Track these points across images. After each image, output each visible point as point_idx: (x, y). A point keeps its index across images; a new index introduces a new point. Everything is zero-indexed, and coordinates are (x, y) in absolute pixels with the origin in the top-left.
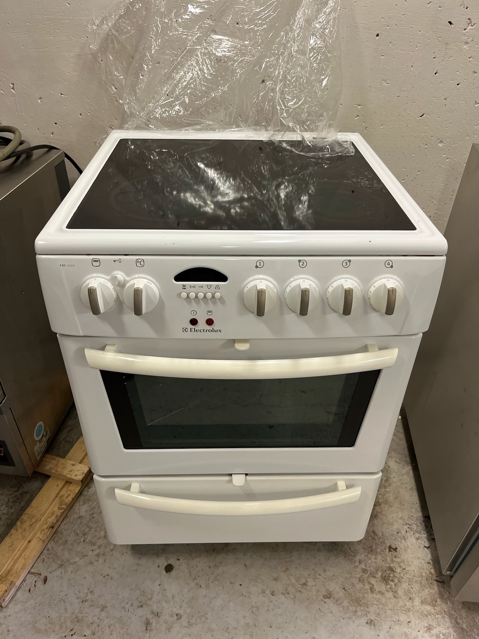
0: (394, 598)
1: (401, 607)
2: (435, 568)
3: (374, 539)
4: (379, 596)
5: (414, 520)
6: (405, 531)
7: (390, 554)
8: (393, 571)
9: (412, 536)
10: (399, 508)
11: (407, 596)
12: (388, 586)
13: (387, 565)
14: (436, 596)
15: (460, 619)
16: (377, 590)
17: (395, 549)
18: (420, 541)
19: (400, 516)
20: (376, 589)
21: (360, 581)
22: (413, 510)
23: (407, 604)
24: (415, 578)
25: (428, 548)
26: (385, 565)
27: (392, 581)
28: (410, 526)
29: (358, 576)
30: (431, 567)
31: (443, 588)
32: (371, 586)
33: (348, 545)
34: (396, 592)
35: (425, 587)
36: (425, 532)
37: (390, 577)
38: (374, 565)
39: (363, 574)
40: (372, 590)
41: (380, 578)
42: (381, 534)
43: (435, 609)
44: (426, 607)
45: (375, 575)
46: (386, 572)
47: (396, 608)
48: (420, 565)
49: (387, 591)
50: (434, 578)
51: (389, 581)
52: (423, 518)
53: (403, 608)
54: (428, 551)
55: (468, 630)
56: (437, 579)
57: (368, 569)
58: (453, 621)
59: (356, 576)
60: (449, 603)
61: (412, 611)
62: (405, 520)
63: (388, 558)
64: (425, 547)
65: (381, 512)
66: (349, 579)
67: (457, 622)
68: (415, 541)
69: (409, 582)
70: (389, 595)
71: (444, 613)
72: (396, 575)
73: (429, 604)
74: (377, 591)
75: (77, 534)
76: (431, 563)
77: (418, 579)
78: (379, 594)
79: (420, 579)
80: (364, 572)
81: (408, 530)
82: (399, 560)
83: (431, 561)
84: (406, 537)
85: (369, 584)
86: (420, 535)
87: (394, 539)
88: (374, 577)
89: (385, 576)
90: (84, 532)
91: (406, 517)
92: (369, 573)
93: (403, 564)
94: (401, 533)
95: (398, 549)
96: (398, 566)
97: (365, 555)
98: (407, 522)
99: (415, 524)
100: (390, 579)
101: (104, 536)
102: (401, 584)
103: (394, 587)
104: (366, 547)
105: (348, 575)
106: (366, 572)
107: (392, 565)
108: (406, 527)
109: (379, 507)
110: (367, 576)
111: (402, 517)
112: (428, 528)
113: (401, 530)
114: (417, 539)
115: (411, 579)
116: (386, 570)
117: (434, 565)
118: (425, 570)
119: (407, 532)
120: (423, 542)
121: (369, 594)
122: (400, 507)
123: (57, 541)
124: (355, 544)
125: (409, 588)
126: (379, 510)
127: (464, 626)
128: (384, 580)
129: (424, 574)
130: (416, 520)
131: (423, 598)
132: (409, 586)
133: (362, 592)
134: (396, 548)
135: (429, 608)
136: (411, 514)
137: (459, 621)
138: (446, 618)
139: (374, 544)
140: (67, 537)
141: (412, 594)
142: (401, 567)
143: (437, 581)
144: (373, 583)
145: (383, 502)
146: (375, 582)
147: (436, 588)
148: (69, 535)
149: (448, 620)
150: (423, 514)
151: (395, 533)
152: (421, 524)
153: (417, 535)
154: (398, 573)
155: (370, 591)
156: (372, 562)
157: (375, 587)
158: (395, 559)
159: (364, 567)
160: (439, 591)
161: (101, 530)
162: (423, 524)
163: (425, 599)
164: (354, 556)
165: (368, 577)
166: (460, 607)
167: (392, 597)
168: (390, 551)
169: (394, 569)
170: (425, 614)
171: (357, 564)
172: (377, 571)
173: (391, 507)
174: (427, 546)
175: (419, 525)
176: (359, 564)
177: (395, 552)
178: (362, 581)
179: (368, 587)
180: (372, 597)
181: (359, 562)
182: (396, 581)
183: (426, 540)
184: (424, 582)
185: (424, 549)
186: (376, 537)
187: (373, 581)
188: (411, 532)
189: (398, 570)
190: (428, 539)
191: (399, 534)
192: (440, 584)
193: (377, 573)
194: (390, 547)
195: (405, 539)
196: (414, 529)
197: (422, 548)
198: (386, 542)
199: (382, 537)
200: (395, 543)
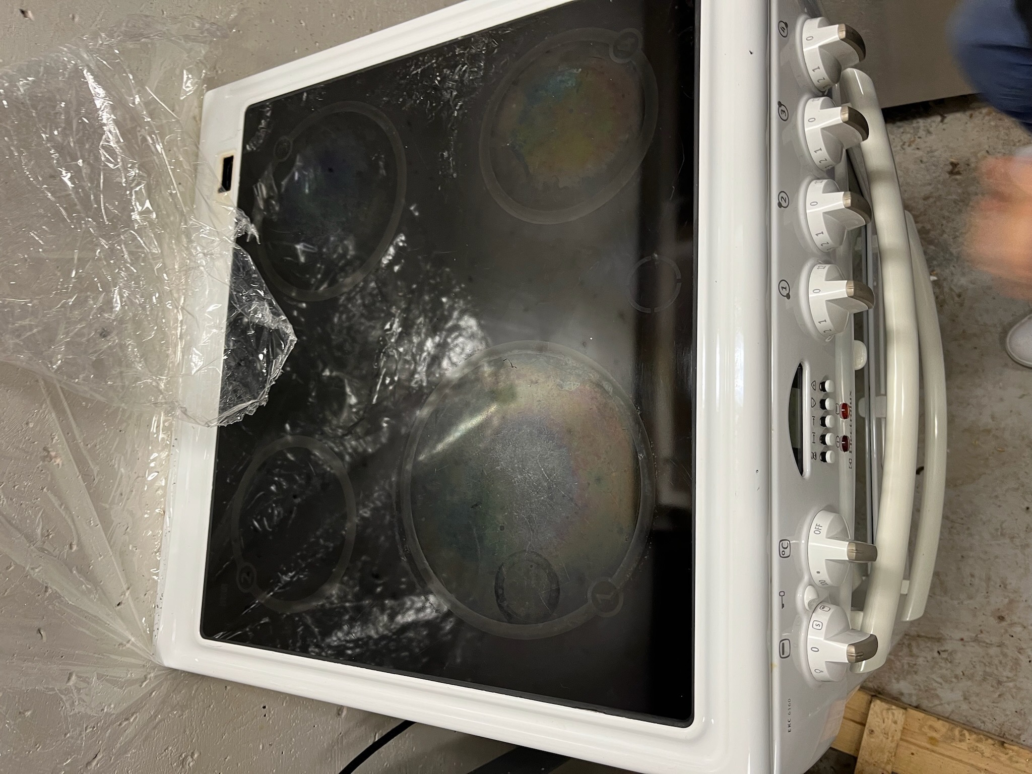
2: (979, 108)
3: (939, 198)
5: (894, 137)
6: (917, 152)
7: (965, 173)
9: (925, 140)
17: (954, 165)
18: (931, 129)
24: (1001, 137)
25: (943, 118)
28: (907, 144)
30: (977, 113)
36: (915, 122)
42: (929, 188)
48: (978, 128)
54: (950, 117)
63: (971, 176)
64: (942, 121)
68: (933, 137)
69: (1010, 145)
75: (1000, 696)
76: (970, 112)
77: (1002, 133)
79: (1001, 129)
81: (913, 146)
82: (973, 160)
83: (966, 113)
84: (929, 149)
86: (922, 128)
87: (934, 168)
90: (995, 685)
93: (978, 155)
94: (921, 157)
95: (953, 160)
98: (900, 147)
99: (901, 135)
101: (998, 646)
104: (956, 209)
108: (908, 150)
112: (905, 117)
113: (915, 158)
114: (929, 132)
115: (1005, 142)
117: (973, 109)
118: (984, 121)
119: (918, 149)
120: (934, 125)
123: (1019, 730)
129: (993, 123)
134: (952, 164)
139: (950, 197)
140: (1008, 713)
148: (1004, 710)
151: (923, 166)
152: (899, 127)
153: (922, 133)
158: (973, 165)
161: (987, 654)
162: (899, 124)
168: (958, 173)
174: (939, 118)
175: (902, 130)
177: (959, 166)
183: (929, 120)
185: (946, 123)
186: (935, 194)
188: (916, 142)
190: (926, 117)
191: (925, 160)
194: (951, 173)
195: (932, 152)
196: (910, 139)
197: (944, 126)
198: (941, 179)
199: (933, 186)
200: (941, 166)
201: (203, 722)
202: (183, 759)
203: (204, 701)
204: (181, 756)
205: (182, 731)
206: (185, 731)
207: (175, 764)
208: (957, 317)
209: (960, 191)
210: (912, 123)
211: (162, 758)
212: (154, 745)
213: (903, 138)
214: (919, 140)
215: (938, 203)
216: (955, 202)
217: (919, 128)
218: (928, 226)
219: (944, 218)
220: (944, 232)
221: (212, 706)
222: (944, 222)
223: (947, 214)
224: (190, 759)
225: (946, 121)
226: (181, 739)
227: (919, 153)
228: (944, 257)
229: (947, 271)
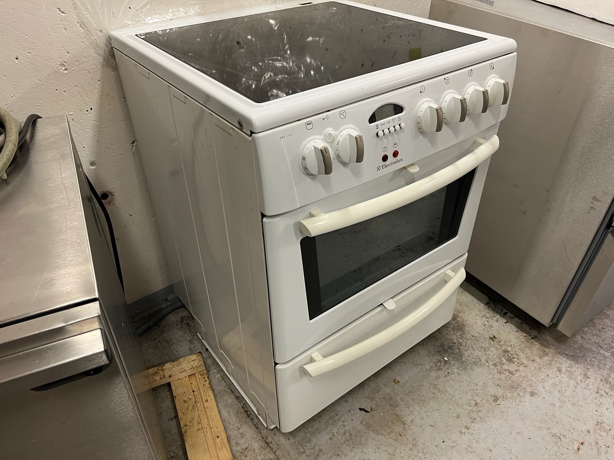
0: (526, 368)
1: (535, 370)
2: (523, 332)
3: (477, 340)
4: (518, 374)
5: (484, 311)
6: (486, 322)
7: (495, 343)
8: (508, 352)
9: (493, 322)
10: (469, 310)
11: (530, 361)
12: (516, 363)
13: (501, 350)
14: (542, 348)
15: (566, 351)
16: (514, 370)
17: (494, 337)
18: (499, 321)
19: (475, 315)
20: (512, 370)
21: (500, 374)
22: (477, 305)
23: (535, 365)
24: (521, 346)
25: (507, 322)
26: (501, 352)
27: (514, 358)
28: (486, 317)
29: (496, 371)
30: (521, 332)
31: (539, 340)
32: (508, 371)
33: (470, 356)
34: (523, 364)
35: (531, 347)
36: (496, 314)
37: (510, 357)
38: (495, 356)
39: (497, 367)
40: (511, 373)
41: (507, 362)
42: (478, 334)
43: (550, 356)
44: (544, 359)
45: (502, 362)
46: (506, 356)
47: (533, 373)
48: (516, 336)
49: (518, 367)
50: (530, 338)
51: (513, 360)
52: (486, 306)
53: (536, 370)
54: (509, 324)
55: (574, 354)
56: (531, 337)
57: (495, 362)
58: (564, 356)
59: (495, 372)
60: (551, 346)
61: (542, 367)
62: (479, 315)
63: (497, 346)
64: (505, 323)
65: (463, 320)
66: (494, 377)
67: (567, 355)
68: (497, 324)
69: (521, 351)
70: (522, 368)
71: (555, 355)
72: (512, 353)
73: (544, 356)
74: (514, 372)
76: (518, 330)
77: (523, 346)
78: (517, 373)
79: (524, 344)
80: (496, 366)
81: (487, 319)
82: (503, 342)
83: (517, 329)
84: (491, 325)
85: (506, 371)
86: (496, 318)
87: (486, 331)
88: (503, 364)
89: (508, 358)
91: (478, 313)
92: (499, 364)
93: (507, 343)
94: (486, 325)
95: (496, 336)
96: (506, 346)
97: (484, 355)
98: (482, 315)
99: (487, 313)
100: (511, 357)
102: (519, 356)
103: (518, 361)
105: (491, 376)
106: (496, 365)
107: (503, 349)
108: (484, 319)
109: (459, 318)
110: (499, 367)
111: (476, 314)
112: (495, 310)
113: (484, 323)
114: (497, 321)
115: (521, 349)
116: (504, 354)
117: (521, 330)
118: (520, 337)
119: (488, 321)
120: (501, 321)
121: (513, 377)
122: (469, 308)
124: (473, 353)
125: (525, 355)
126: (461, 320)
127: (571, 354)
128: (510, 361)
129: (523, 340)
130: (484, 310)
131: (538, 355)
132: (524, 354)
133: (508, 379)
134: (494, 336)
135: (546, 358)
136: (478, 308)
137: (566, 353)
138: (560, 357)
139: (482, 344)
141: (531, 357)
142: (509, 346)
143: (532, 338)
144: (507, 368)
145: (457, 313)
146: (507, 367)
147: (536, 343)
149: (561, 357)
150: (483, 303)
151: (484, 327)
152: (489, 310)
153: (495, 319)
154: (511, 351)
155: (511, 375)
156: (492, 356)
157: (510, 370)
158: (501, 344)
159: (493, 363)
160: (540, 344)
162: (490, 309)
163: (539, 354)
164: (480, 360)
165: (501, 367)
166: (558, 344)
167: (524, 368)
168: (493, 341)
169: (507, 350)
170: (549, 364)
171: (487, 364)
172: (500, 359)
173: (464, 312)
174: (506, 321)
175: (489, 312)
176: (488, 363)
177: (496, 339)
178: (501, 372)
179: (508, 373)
180: (516, 377)
181: (487, 362)
182: (516, 356)
183: (501, 318)
184: (528, 345)
186: (477, 338)
187: (506, 367)
188: (490, 319)
189: (509, 349)
190: (501, 317)
192: (535, 339)
193: (502, 360)
194: (491, 338)
195: (491, 327)
196: (489, 317)
197: (504, 325)
198: (485, 336)
199: (480, 335)
200: (490, 333)
201: (82, 71)
202: (63, 64)
203: (92, 69)
204: (65, 62)
205: (77, 59)
206: (77, 61)
207: (61, 60)
208: (439, 378)
209: (487, 346)
210: (495, 313)
211: (63, 51)
212: (69, 45)
213: (487, 314)
214: (491, 320)
215: (475, 341)
216: (482, 347)
217: (495, 317)
218: (464, 344)
219: (472, 347)
220: (467, 350)
221: (89, 75)
222: (471, 348)
223: (474, 347)
224: (63, 68)
225: (506, 324)
226: (73, 60)
227: (487, 323)
228: (458, 357)
229: (454, 362)
